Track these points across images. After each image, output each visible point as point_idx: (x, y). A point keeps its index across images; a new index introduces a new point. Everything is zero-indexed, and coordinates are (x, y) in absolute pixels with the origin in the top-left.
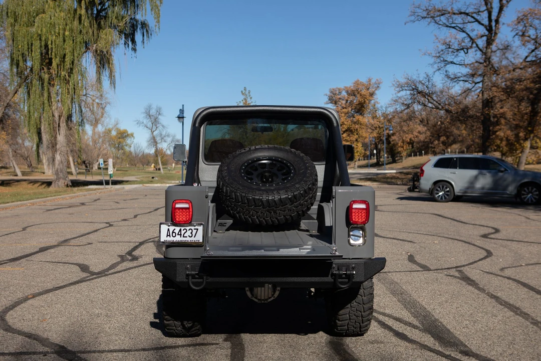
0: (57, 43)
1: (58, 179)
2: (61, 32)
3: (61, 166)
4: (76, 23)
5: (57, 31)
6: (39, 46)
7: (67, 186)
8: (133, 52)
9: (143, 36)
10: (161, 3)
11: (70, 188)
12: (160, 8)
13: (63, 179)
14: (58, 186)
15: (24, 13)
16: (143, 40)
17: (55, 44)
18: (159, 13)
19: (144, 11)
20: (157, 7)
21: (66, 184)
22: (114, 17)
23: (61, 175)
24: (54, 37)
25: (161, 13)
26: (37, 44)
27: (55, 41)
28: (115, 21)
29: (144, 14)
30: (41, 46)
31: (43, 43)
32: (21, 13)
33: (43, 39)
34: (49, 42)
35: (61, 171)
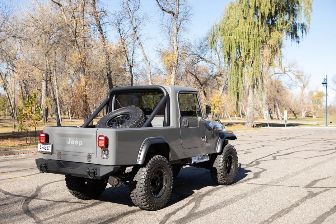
0: (245, 43)
1: (248, 122)
2: (247, 36)
3: (250, 115)
4: (256, 30)
5: (245, 36)
6: (235, 46)
7: (253, 127)
8: (298, 43)
9: (303, 33)
10: (311, 11)
11: (255, 128)
12: (310, 14)
13: (251, 123)
14: (248, 127)
15: (228, 28)
16: (303, 35)
17: (244, 44)
18: (310, 18)
19: (300, 18)
20: (308, 14)
21: (252, 125)
22: (280, 24)
23: (250, 120)
24: (243, 40)
25: (311, 17)
26: (234, 45)
27: (243, 42)
28: (281, 26)
29: (300, 20)
30: (236, 46)
31: (237, 44)
32: (226, 28)
33: (237, 41)
34: (240, 44)
35: (250, 118)
